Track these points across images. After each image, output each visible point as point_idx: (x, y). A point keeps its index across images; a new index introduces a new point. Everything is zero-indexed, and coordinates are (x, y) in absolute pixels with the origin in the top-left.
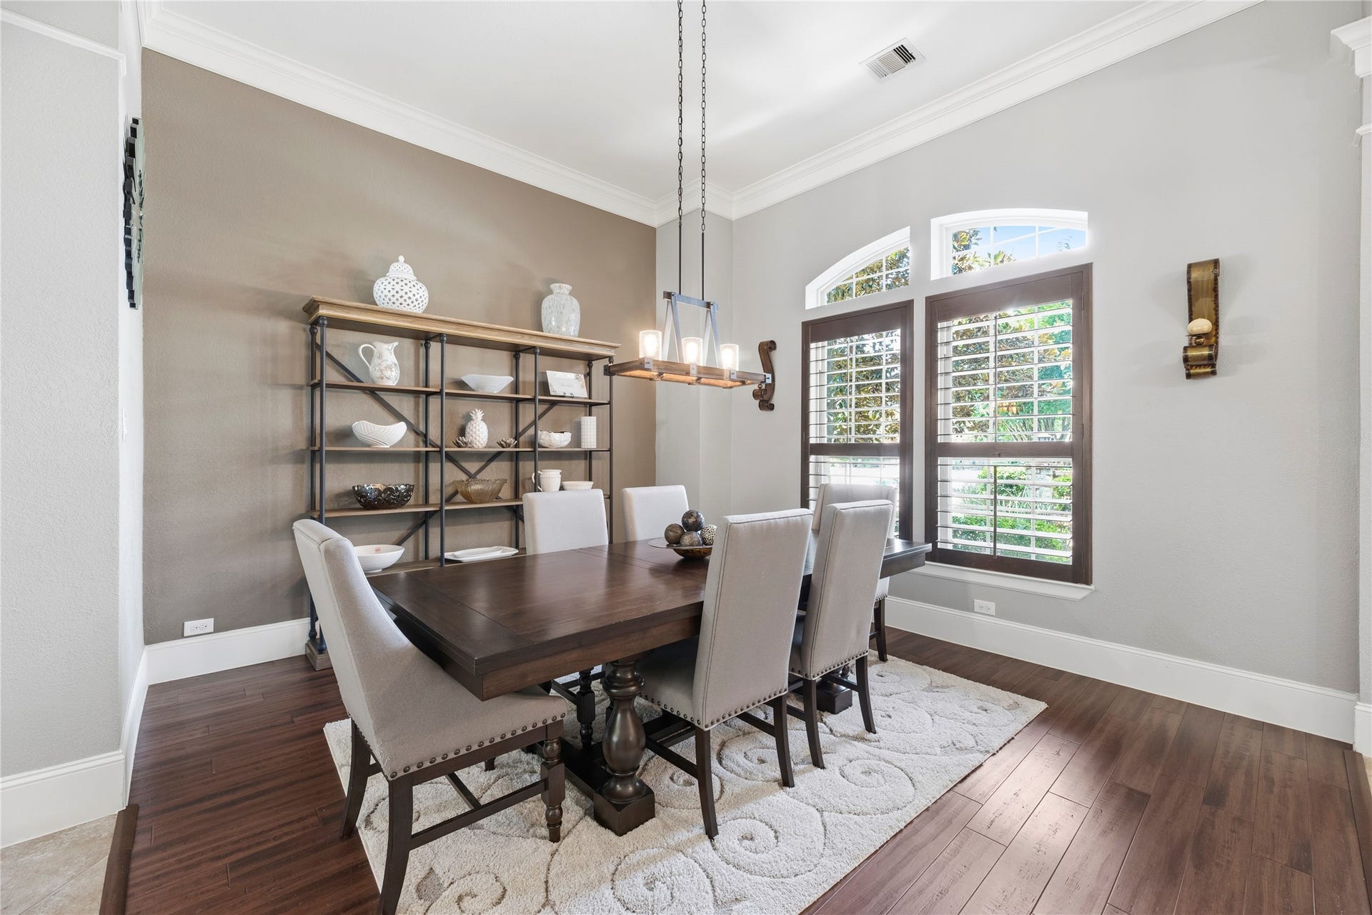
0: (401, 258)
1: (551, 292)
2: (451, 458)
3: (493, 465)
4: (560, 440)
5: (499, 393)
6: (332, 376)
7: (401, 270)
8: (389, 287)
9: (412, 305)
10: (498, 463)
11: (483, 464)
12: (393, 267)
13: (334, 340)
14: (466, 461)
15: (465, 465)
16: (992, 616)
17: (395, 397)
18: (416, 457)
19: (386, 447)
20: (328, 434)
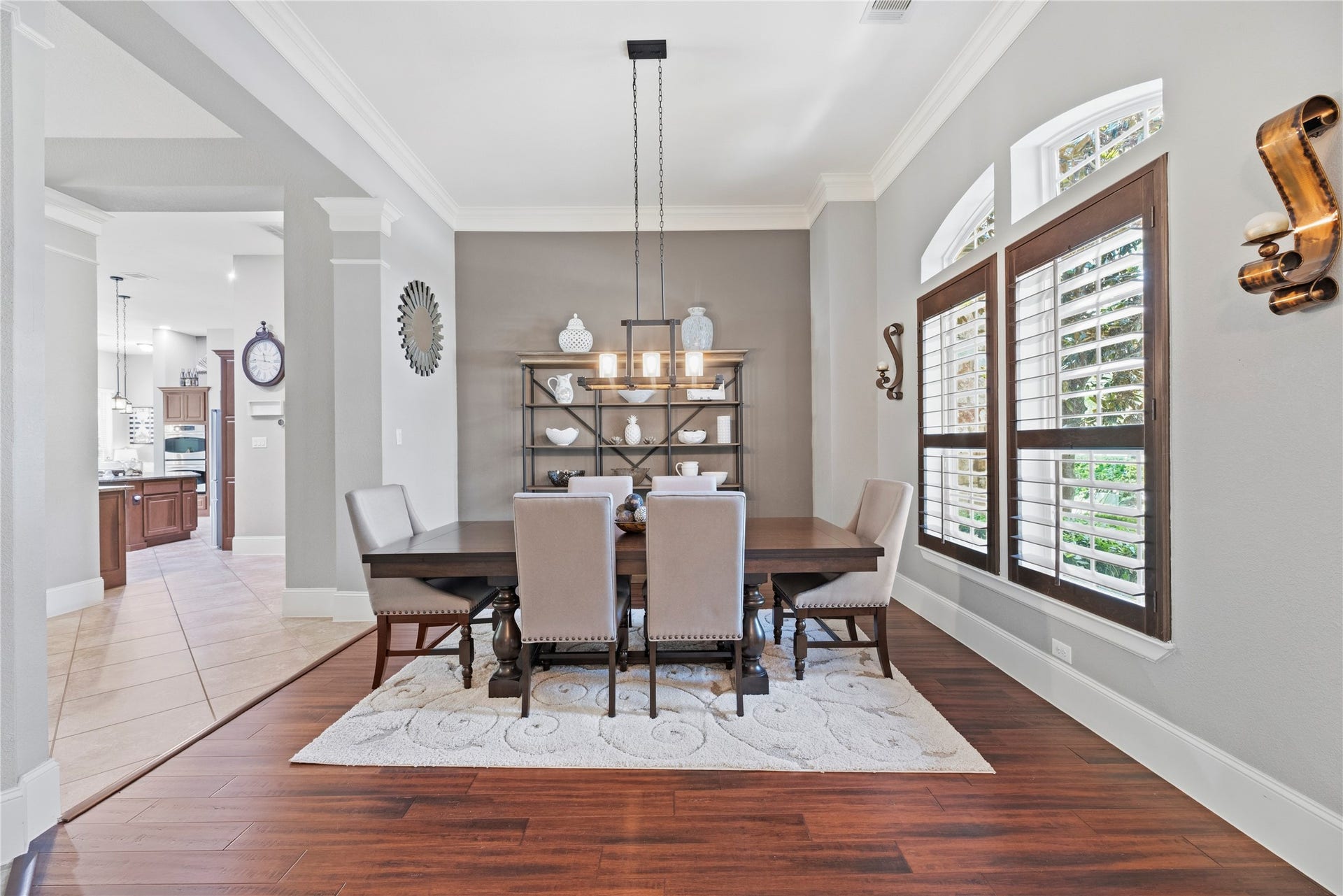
0: (576, 315)
1: (689, 315)
2: (617, 451)
3: (651, 457)
4: (693, 437)
5: (646, 402)
6: (543, 399)
7: (576, 324)
8: (572, 337)
9: (581, 347)
10: (656, 456)
11: (643, 456)
12: (571, 322)
13: (539, 374)
14: (629, 455)
15: (628, 457)
16: (1068, 664)
17: (581, 411)
18: (593, 451)
19: (565, 444)
20: (538, 437)
